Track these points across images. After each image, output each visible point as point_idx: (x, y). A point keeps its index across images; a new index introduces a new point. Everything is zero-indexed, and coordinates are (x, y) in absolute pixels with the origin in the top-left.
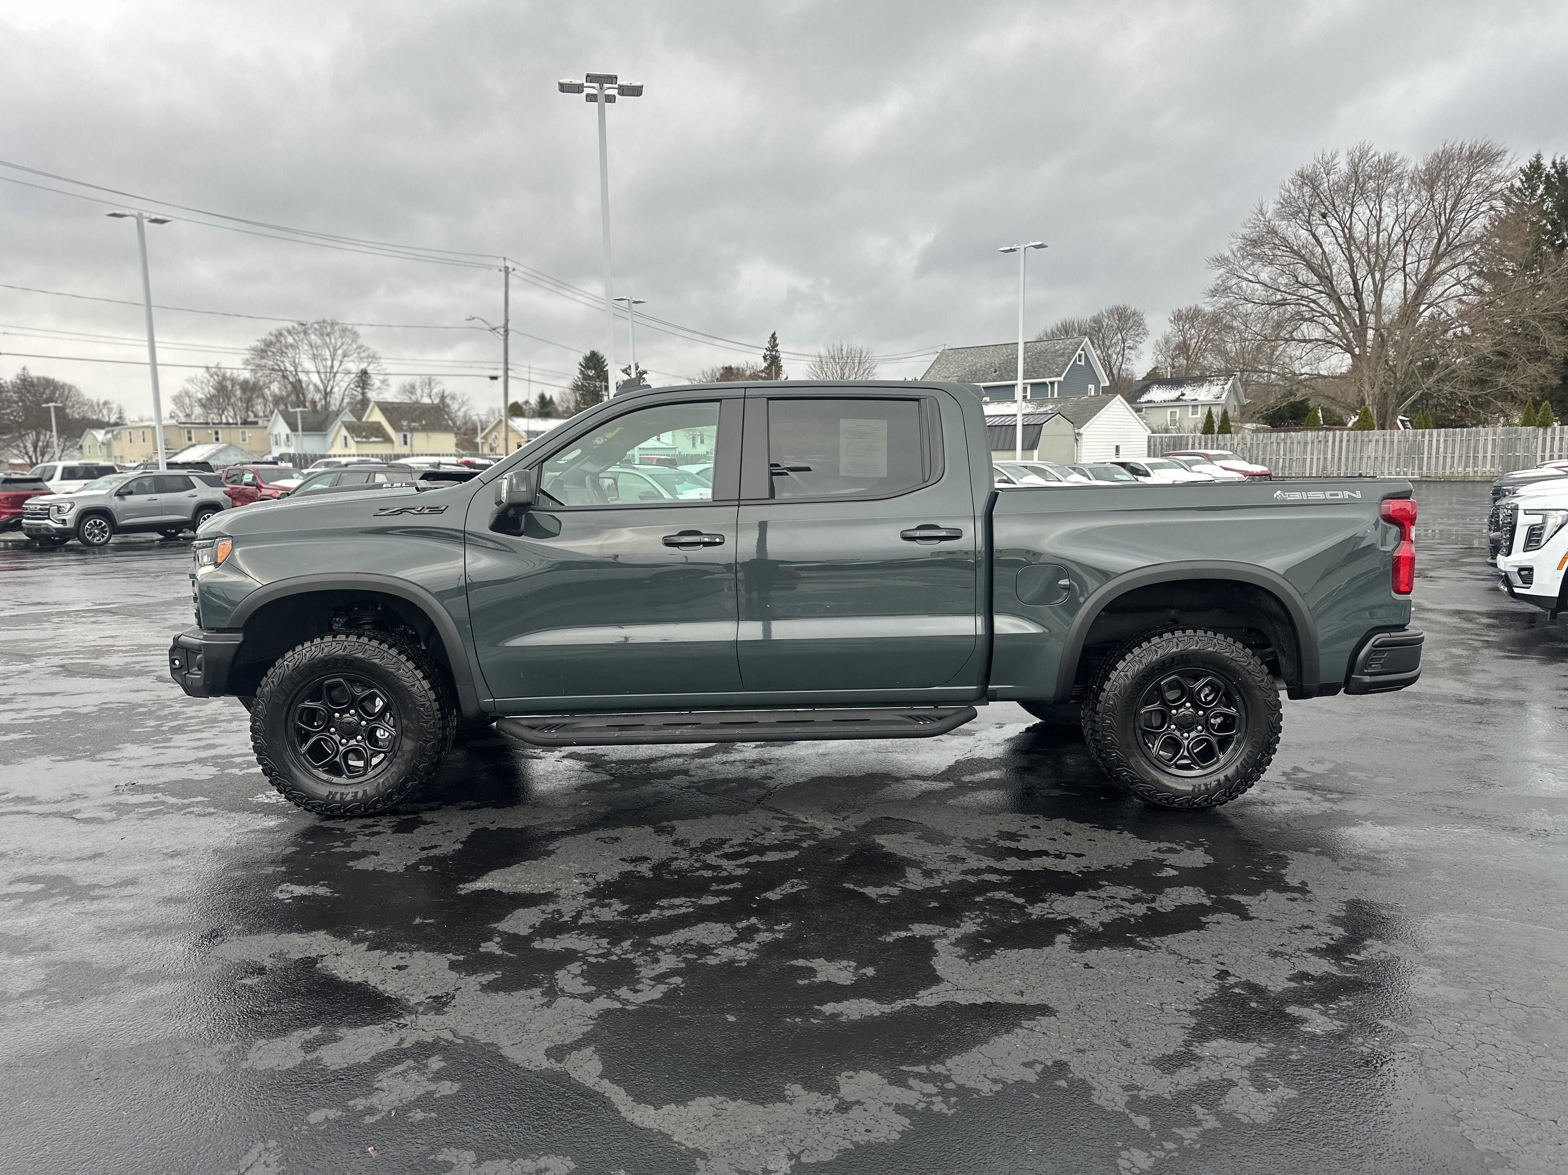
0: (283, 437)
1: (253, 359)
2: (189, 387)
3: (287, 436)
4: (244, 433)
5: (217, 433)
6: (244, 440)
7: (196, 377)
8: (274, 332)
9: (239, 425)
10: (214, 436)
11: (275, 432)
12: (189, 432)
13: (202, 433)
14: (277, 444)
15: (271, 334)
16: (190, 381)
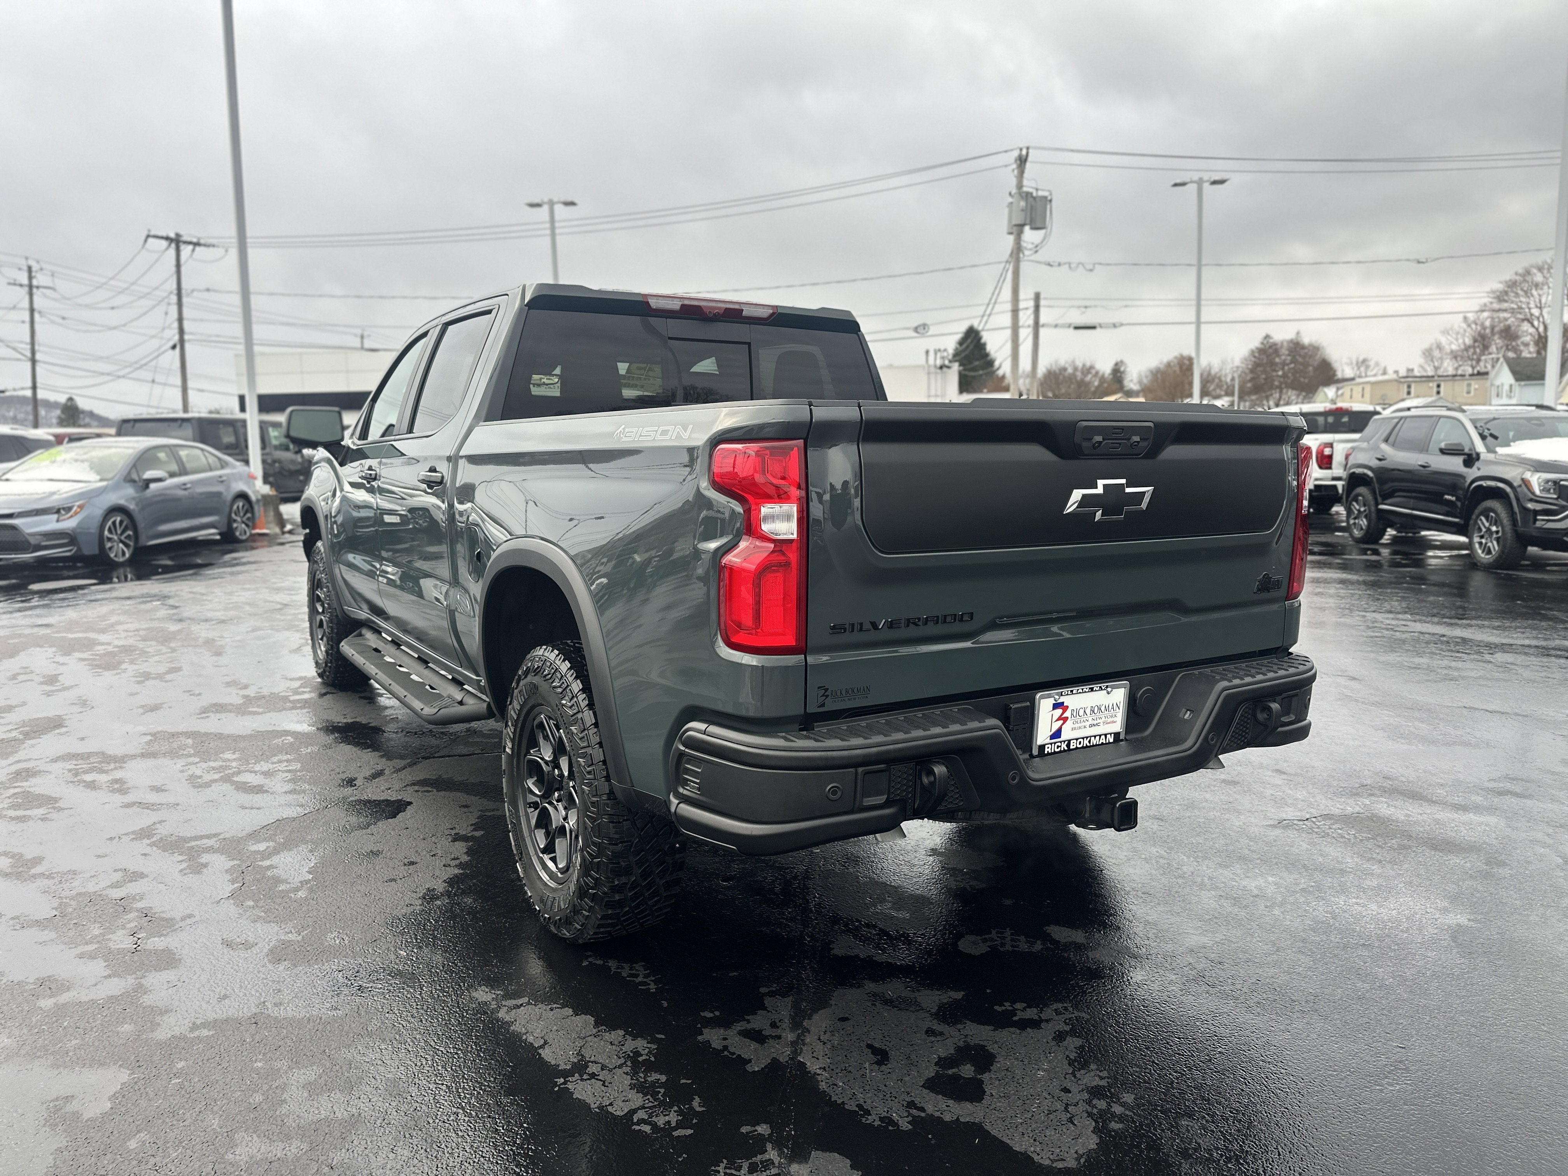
0: (1506, 388)
1: (1491, 303)
2: (1443, 340)
3: (1511, 386)
4: (1469, 385)
5: (1439, 386)
6: (1468, 392)
7: (1452, 329)
8: (1520, 271)
9: (1467, 377)
10: (1435, 390)
11: (1498, 382)
12: (1409, 387)
13: (1423, 387)
14: (1498, 396)
15: (1516, 274)
16: (1445, 332)
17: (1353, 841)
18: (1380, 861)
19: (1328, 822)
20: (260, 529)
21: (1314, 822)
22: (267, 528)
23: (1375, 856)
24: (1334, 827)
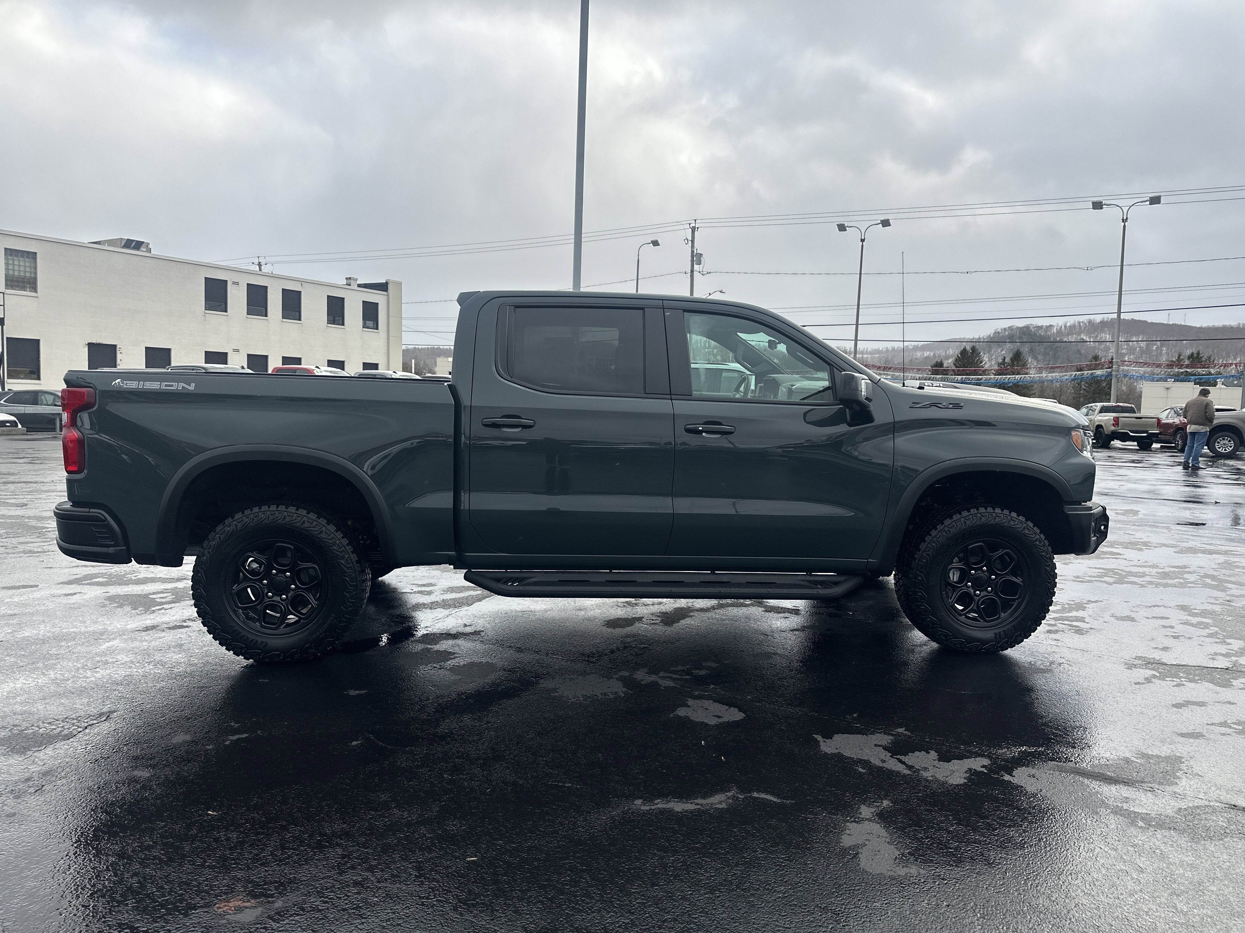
17: (40, 723)
18: (15, 714)
19: (66, 732)
21: (79, 727)
23: (20, 716)
24: (60, 729)
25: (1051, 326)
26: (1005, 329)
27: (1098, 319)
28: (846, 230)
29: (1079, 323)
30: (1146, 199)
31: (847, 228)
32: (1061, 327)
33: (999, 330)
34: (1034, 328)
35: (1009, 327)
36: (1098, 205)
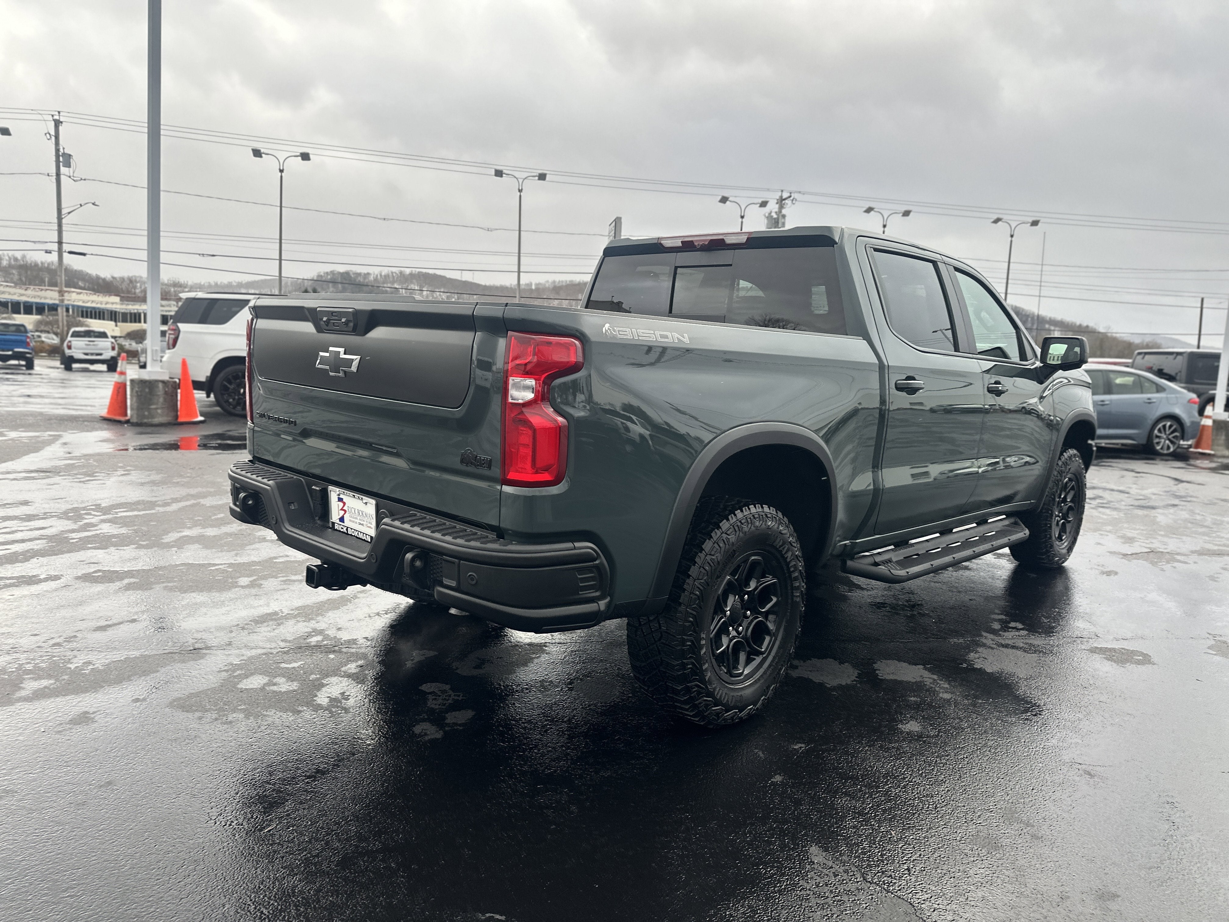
20: (1203, 449)
22: (1212, 450)
25: (368, 274)
26: (327, 273)
27: (408, 271)
28: (261, 157)
29: (392, 273)
30: (535, 174)
31: (263, 155)
32: (377, 276)
33: (322, 274)
34: (354, 274)
35: (331, 272)
36: (499, 173)
